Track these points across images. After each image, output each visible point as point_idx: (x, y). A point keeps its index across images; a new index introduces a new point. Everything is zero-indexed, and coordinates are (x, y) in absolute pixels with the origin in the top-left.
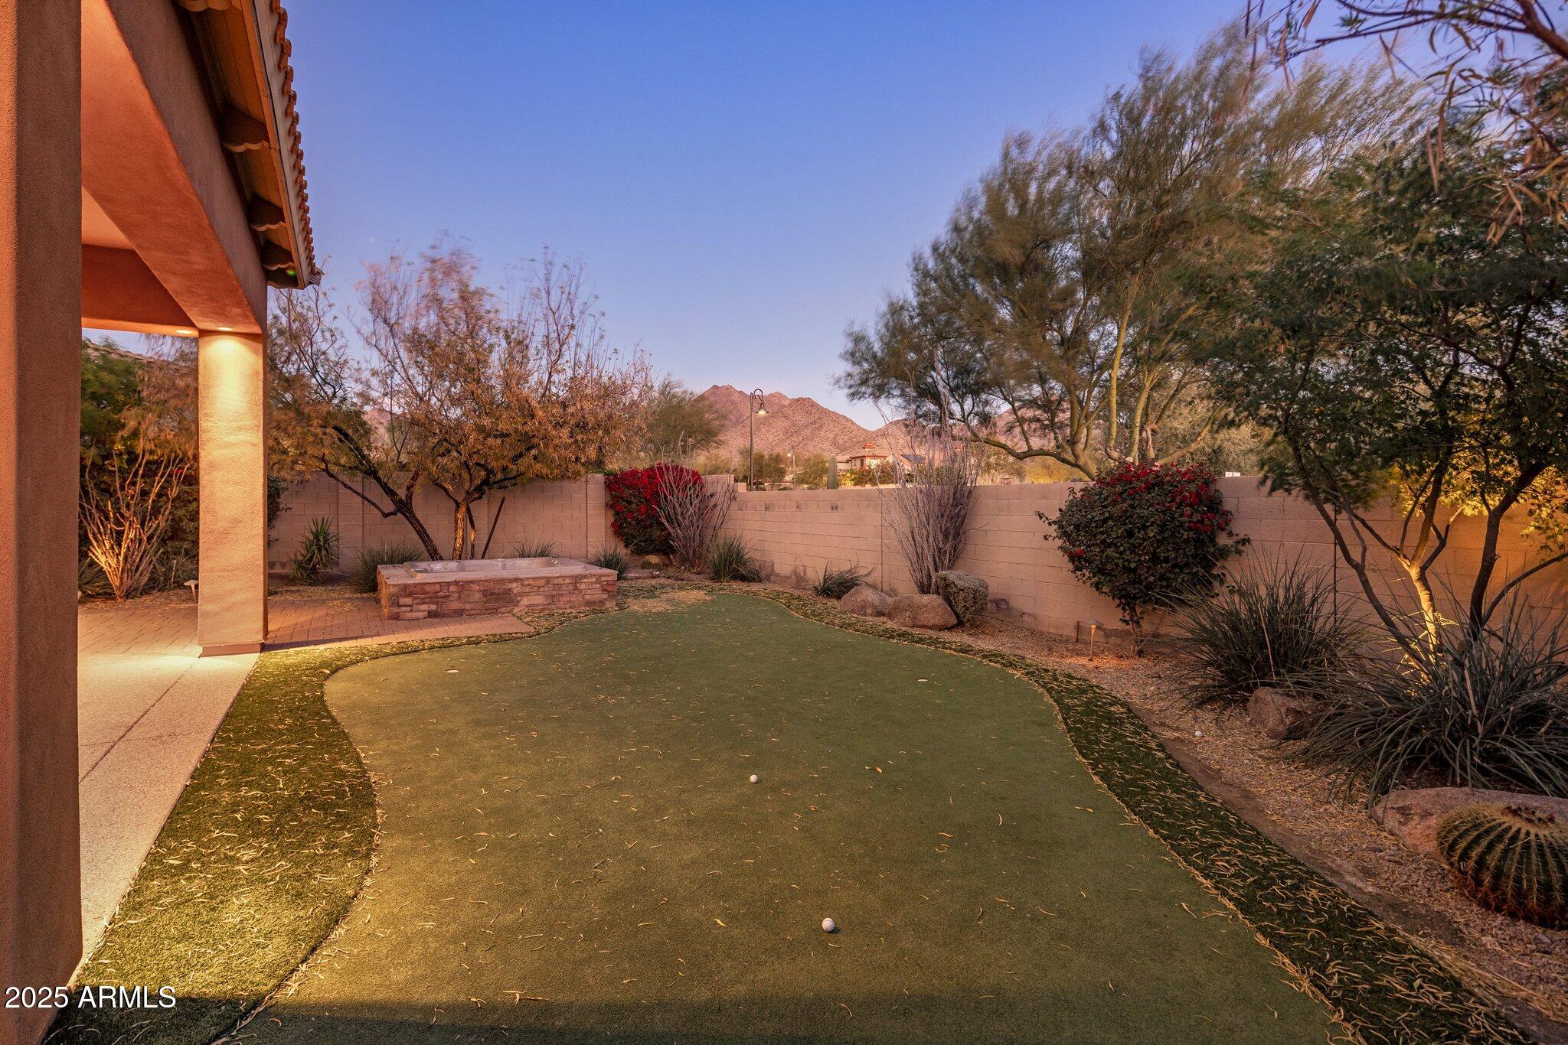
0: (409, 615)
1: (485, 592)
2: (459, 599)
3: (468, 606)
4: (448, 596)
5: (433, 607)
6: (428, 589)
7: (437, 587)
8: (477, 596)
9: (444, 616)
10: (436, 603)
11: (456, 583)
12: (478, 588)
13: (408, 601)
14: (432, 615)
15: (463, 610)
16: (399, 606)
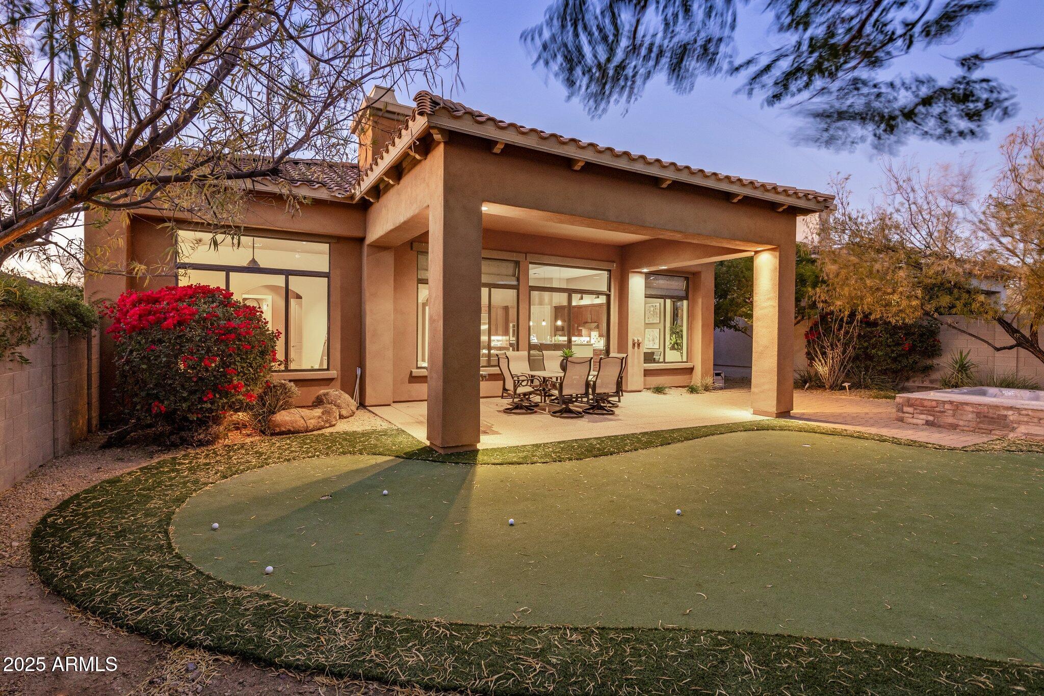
0: (911, 420)
1: (978, 414)
2: (954, 416)
3: (961, 423)
4: (944, 412)
5: (931, 418)
6: (926, 403)
7: (934, 404)
8: (970, 416)
9: (939, 426)
10: (933, 416)
11: (951, 402)
12: (971, 409)
13: (910, 410)
14: (928, 423)
15: (958, 425)
16: (904, 413)
